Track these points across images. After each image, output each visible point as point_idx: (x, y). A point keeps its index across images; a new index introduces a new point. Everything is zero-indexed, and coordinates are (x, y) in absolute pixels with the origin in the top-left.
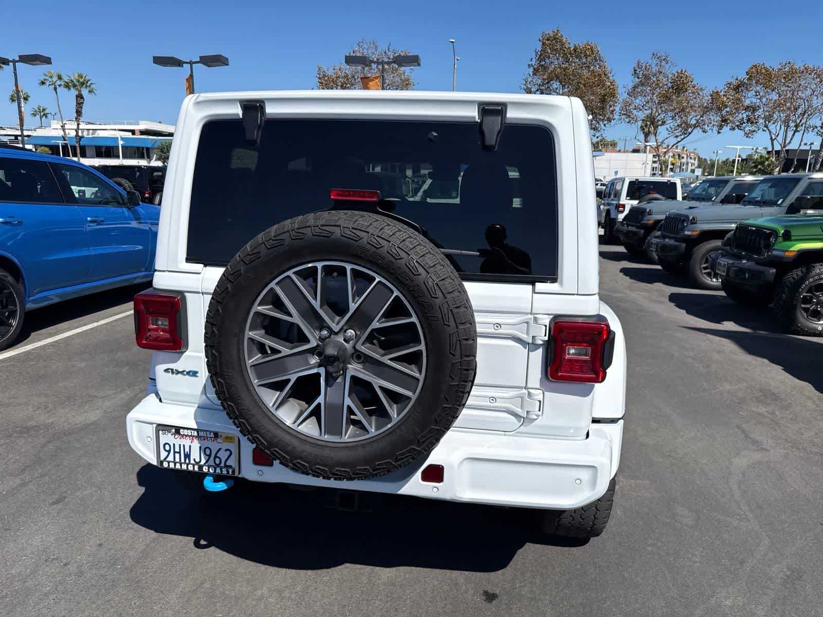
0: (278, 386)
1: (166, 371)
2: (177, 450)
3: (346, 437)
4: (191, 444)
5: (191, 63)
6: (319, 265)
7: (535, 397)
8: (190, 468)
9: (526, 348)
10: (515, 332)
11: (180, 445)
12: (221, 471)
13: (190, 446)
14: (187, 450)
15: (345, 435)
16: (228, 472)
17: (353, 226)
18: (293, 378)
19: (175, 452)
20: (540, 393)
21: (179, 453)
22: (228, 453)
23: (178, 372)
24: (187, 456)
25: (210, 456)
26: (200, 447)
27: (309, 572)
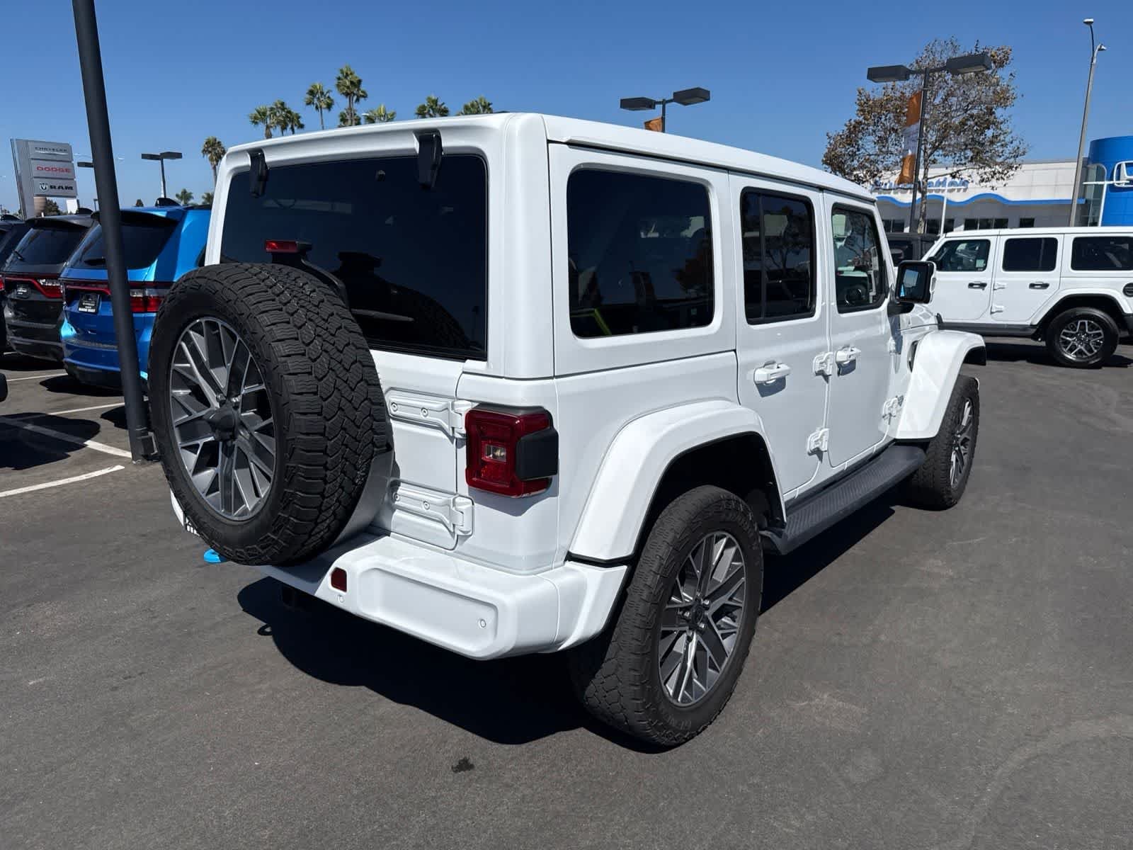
0: (193, 449)
3: (235, 514)
5: (664, 103)
6: (203, 320)
7: (459, 507)
9: (452, 443)
10: (440, 420)
15: (234, 512)
17: (215, 278)
18: (201, 442)
20: (468, 503)
27: (321, 683)
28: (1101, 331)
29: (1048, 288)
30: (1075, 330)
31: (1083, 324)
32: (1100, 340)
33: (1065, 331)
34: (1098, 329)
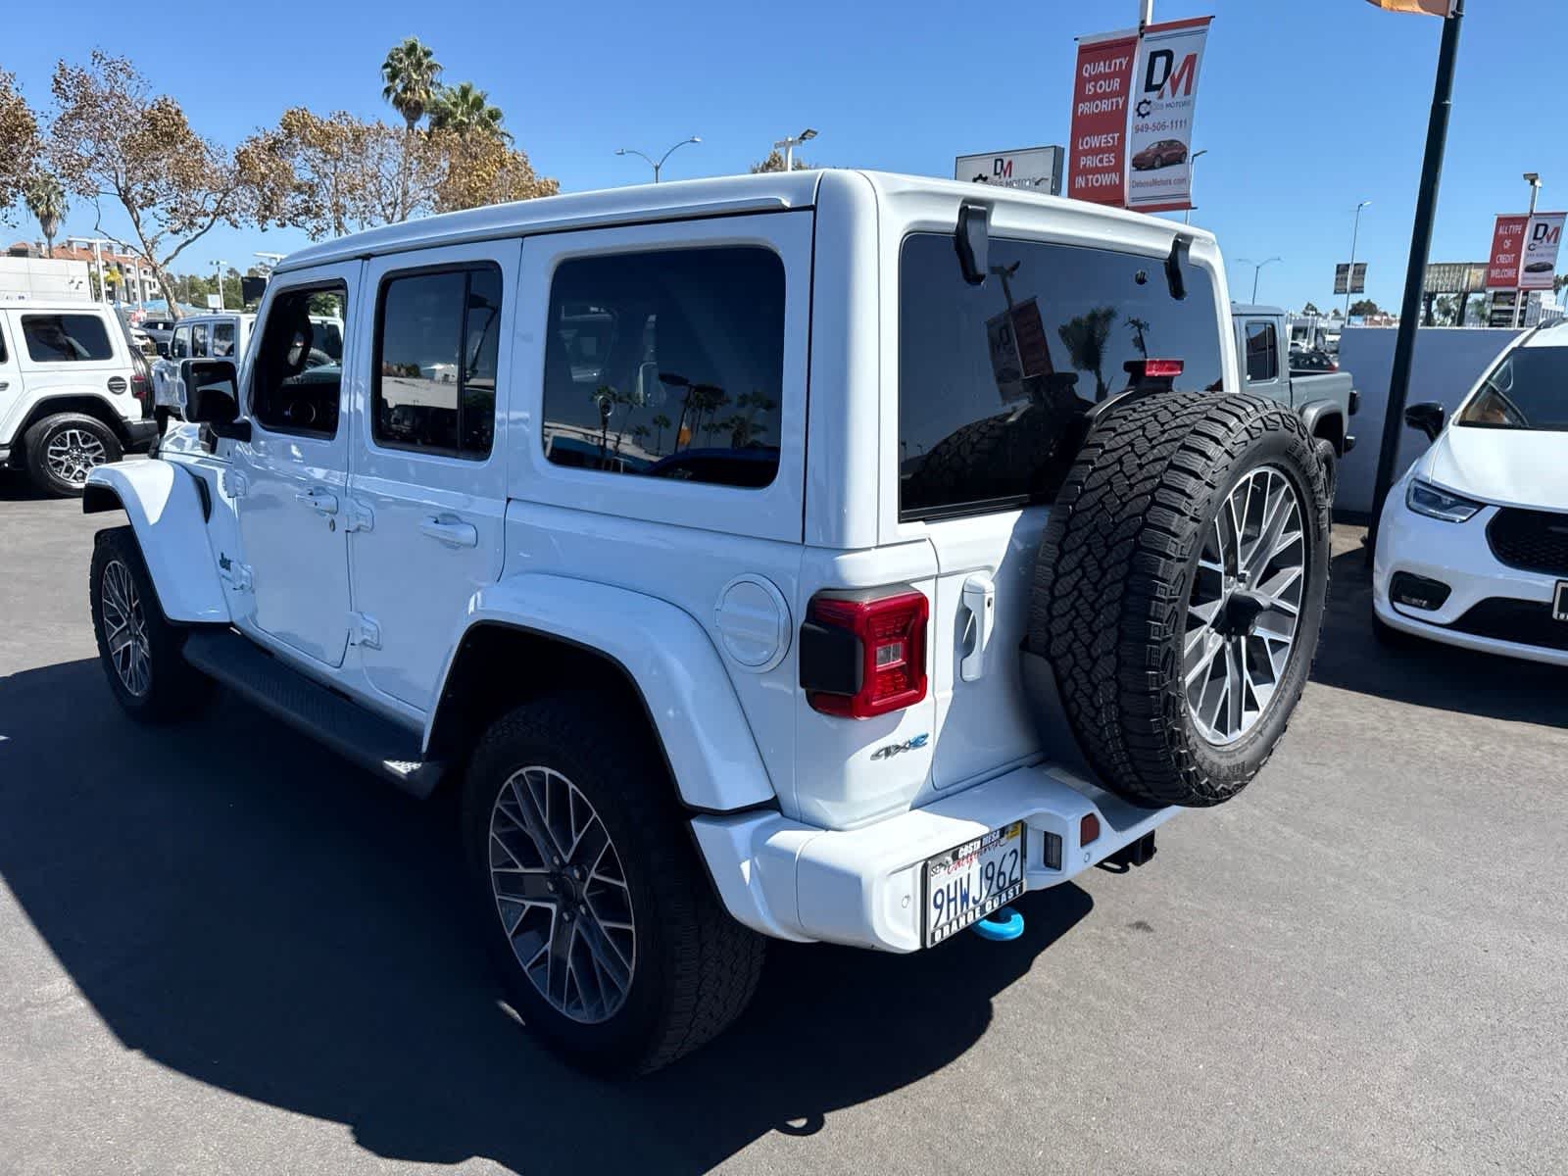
1: (877, 755)
2: (952, 895)
4: (970, 871)
6: (1252, 476)
8: (971, 920)
11: (956, 883)
12: (1007, 895)
13: (969, 875)
14: (965, 885)
15: (1244, 726)
16: (1014, 891)
18: (1211, 661)
19: (949, 901)
21: (955, 899)
22: (1014, 855)
23: (898, 748)
24: (965, 898)
25: (992, 878)
26: (981, 868)
28: (98, 443)
29: (9, 388)
30: (66, 446)
31: (73, 436)
32: (101, 455)
33: (51, 448)
34: (94, 441)
